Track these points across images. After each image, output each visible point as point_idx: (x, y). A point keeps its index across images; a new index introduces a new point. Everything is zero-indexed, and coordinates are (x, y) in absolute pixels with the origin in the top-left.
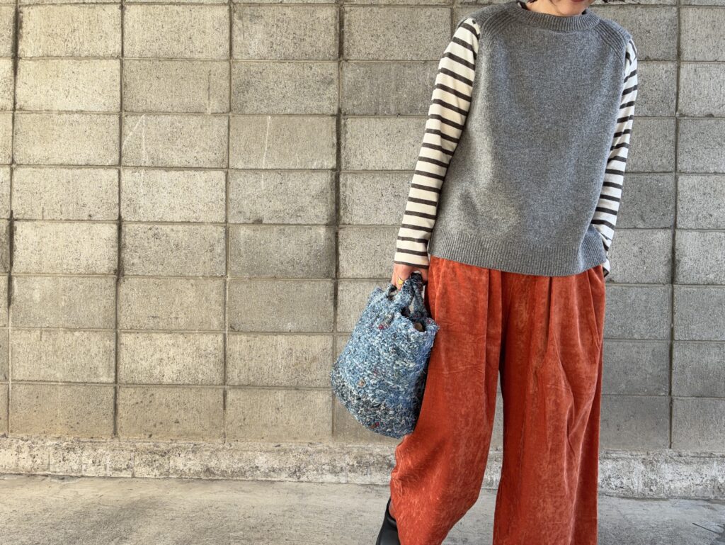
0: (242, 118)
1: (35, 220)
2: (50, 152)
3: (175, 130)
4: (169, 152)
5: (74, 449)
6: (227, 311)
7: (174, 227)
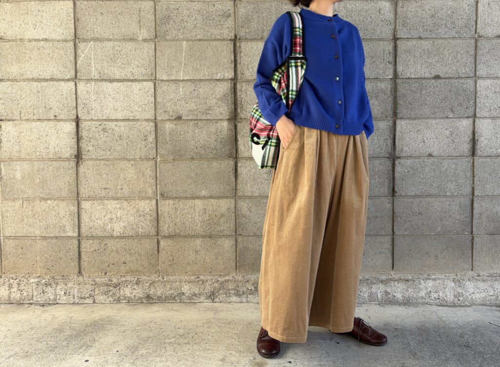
0: (165, 43)
1: (15, 120)
2: (23, 70)
3: (116, 52)
4: (112, 68)
5: (50, 284)
6: (158, 183)
7: (118, 123)
